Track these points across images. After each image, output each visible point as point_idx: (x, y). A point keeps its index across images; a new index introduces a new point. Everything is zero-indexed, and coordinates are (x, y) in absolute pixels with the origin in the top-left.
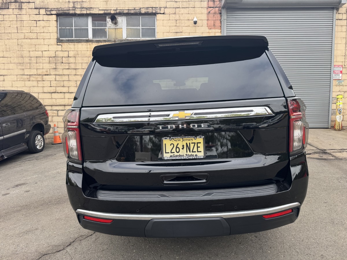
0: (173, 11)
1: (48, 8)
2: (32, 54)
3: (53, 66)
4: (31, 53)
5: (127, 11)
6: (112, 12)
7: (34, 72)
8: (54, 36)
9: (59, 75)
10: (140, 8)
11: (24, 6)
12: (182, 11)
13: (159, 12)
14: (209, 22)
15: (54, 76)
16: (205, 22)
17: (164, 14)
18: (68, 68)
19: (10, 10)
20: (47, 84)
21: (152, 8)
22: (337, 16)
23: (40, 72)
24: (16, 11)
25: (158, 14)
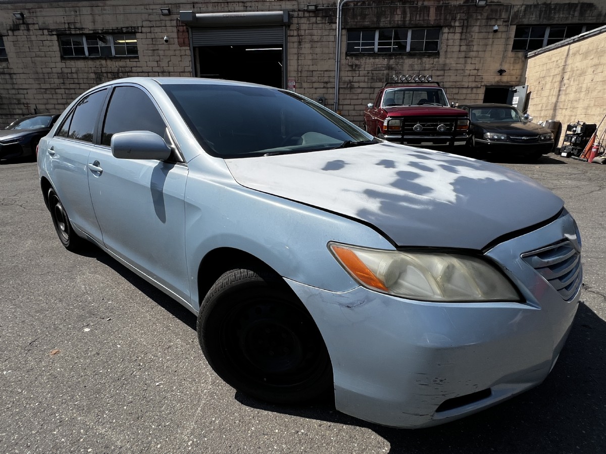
0: (148, 30)
1: (49, 29)
2: (45, 70)
3: (61, 81)
4: (43, 69)
5: (111, 31)
6: (100, 32)
7: (48, 86)
8: (58, 54)
9: (67, 89)
10: (122, 28)
11: (31, 27)
12: (157, 30)
13: (137, 30)
14: (179, 40)
15: (64, 90)
16: (176, 40)
17: (141, 32)
18: (73, 82)
19: (21, 31)
20: (59, 96)
21: (132, 27)
22: (289, 33)
23: (52, 86)
24: (26, 32)
25: (137, 33)
